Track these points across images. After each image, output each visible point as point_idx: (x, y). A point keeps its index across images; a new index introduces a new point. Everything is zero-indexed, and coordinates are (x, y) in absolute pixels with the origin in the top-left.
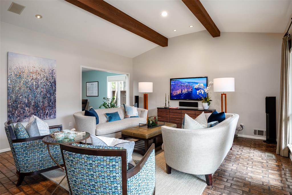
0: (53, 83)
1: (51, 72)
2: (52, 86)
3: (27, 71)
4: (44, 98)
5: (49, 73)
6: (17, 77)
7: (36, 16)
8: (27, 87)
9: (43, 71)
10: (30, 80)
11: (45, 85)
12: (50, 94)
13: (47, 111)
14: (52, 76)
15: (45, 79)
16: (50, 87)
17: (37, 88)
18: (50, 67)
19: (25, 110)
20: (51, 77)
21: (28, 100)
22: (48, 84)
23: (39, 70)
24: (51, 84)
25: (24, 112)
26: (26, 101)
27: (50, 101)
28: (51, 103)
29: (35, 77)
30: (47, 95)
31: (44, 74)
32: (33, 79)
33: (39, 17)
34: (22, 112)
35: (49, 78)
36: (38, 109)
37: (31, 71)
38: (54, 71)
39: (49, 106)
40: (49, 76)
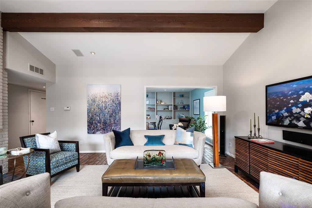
0: (118, 104)
1: (116, 95)
2: (117, 107)
3: (98, 96)
4: (111, 116)
5: (115, 96)
6: (93, 101)
7: (91, 53)
8: (99, 108)
9: (110, 95)
10: (100, 103)
11: (111, 106)
12: (115, 113)
13: (113, 127)
14: (117, 99)
15: (111, 101)
16: (115, 108)
17: (105, 109)
18: (116, 91)
19: (97, 125)
20: (116, 99)
21: (100, 118)
22: (114, 105)
23: (107, 95)
24: (116, 105)
25: (97, 127)
26: (98, 119)
27: (115, 120)
28: (116, 121)
29: (104, 100)
30: (112, 114)
31: (111, 97)
32: (102, 102)
33: (93, 54)
34: (95, 127)
35: (115, 100)
36: (107, 125)
37: (102, 96)
38: (119, 94)
39: (115, 123)
40: (115, 99)
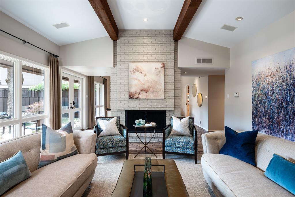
0: (291, 85)
1: (288, 68)
2: (289, 90)
3: (263, 76)
4: (279, 108)
5: (286, 71)
6: (257, 83)
8: (264, 94)
9: (279, 70)
10: (266, 86)
11: (280, 90)
12: (287, 102)
13: (282, 127)
14: (290, 75)
15: (281, 81)
16: (287, 93)
17: (272, 95)
18: (287, 63)
19: (262, 119)
20: (289, 77)
21: (265, 109)
22: (285, 87)
23: (274, 70)
24: (288, 88)
25: (261, 122)
26: (263, 110)
27: (287, 114)
28: (287, 117)
29: (270, 81)
30: (282, 104)
31: (280, 75)
32: (268, 83)
34: (260, 121)
35: (286, 78)
36: (273, 121)
37: (267, 74)
38: (293, 65)
39: (285, 120)
40: (286, 76)
